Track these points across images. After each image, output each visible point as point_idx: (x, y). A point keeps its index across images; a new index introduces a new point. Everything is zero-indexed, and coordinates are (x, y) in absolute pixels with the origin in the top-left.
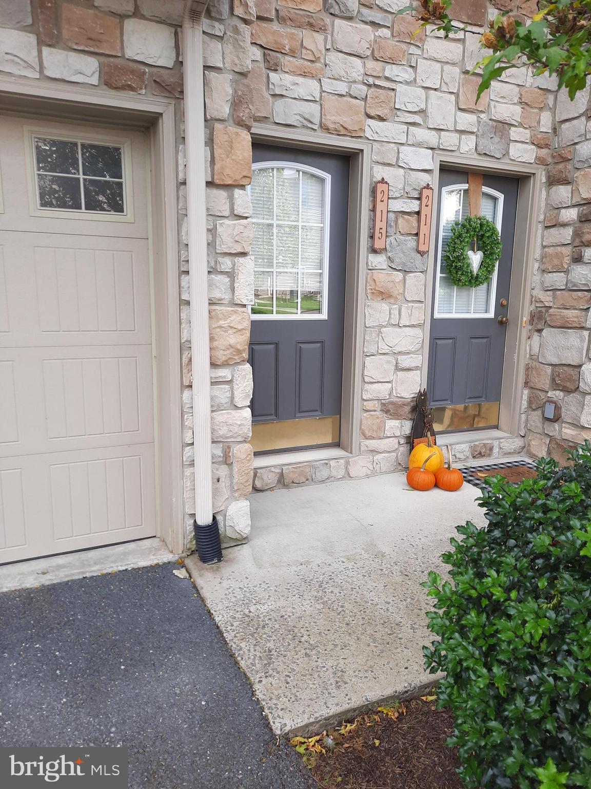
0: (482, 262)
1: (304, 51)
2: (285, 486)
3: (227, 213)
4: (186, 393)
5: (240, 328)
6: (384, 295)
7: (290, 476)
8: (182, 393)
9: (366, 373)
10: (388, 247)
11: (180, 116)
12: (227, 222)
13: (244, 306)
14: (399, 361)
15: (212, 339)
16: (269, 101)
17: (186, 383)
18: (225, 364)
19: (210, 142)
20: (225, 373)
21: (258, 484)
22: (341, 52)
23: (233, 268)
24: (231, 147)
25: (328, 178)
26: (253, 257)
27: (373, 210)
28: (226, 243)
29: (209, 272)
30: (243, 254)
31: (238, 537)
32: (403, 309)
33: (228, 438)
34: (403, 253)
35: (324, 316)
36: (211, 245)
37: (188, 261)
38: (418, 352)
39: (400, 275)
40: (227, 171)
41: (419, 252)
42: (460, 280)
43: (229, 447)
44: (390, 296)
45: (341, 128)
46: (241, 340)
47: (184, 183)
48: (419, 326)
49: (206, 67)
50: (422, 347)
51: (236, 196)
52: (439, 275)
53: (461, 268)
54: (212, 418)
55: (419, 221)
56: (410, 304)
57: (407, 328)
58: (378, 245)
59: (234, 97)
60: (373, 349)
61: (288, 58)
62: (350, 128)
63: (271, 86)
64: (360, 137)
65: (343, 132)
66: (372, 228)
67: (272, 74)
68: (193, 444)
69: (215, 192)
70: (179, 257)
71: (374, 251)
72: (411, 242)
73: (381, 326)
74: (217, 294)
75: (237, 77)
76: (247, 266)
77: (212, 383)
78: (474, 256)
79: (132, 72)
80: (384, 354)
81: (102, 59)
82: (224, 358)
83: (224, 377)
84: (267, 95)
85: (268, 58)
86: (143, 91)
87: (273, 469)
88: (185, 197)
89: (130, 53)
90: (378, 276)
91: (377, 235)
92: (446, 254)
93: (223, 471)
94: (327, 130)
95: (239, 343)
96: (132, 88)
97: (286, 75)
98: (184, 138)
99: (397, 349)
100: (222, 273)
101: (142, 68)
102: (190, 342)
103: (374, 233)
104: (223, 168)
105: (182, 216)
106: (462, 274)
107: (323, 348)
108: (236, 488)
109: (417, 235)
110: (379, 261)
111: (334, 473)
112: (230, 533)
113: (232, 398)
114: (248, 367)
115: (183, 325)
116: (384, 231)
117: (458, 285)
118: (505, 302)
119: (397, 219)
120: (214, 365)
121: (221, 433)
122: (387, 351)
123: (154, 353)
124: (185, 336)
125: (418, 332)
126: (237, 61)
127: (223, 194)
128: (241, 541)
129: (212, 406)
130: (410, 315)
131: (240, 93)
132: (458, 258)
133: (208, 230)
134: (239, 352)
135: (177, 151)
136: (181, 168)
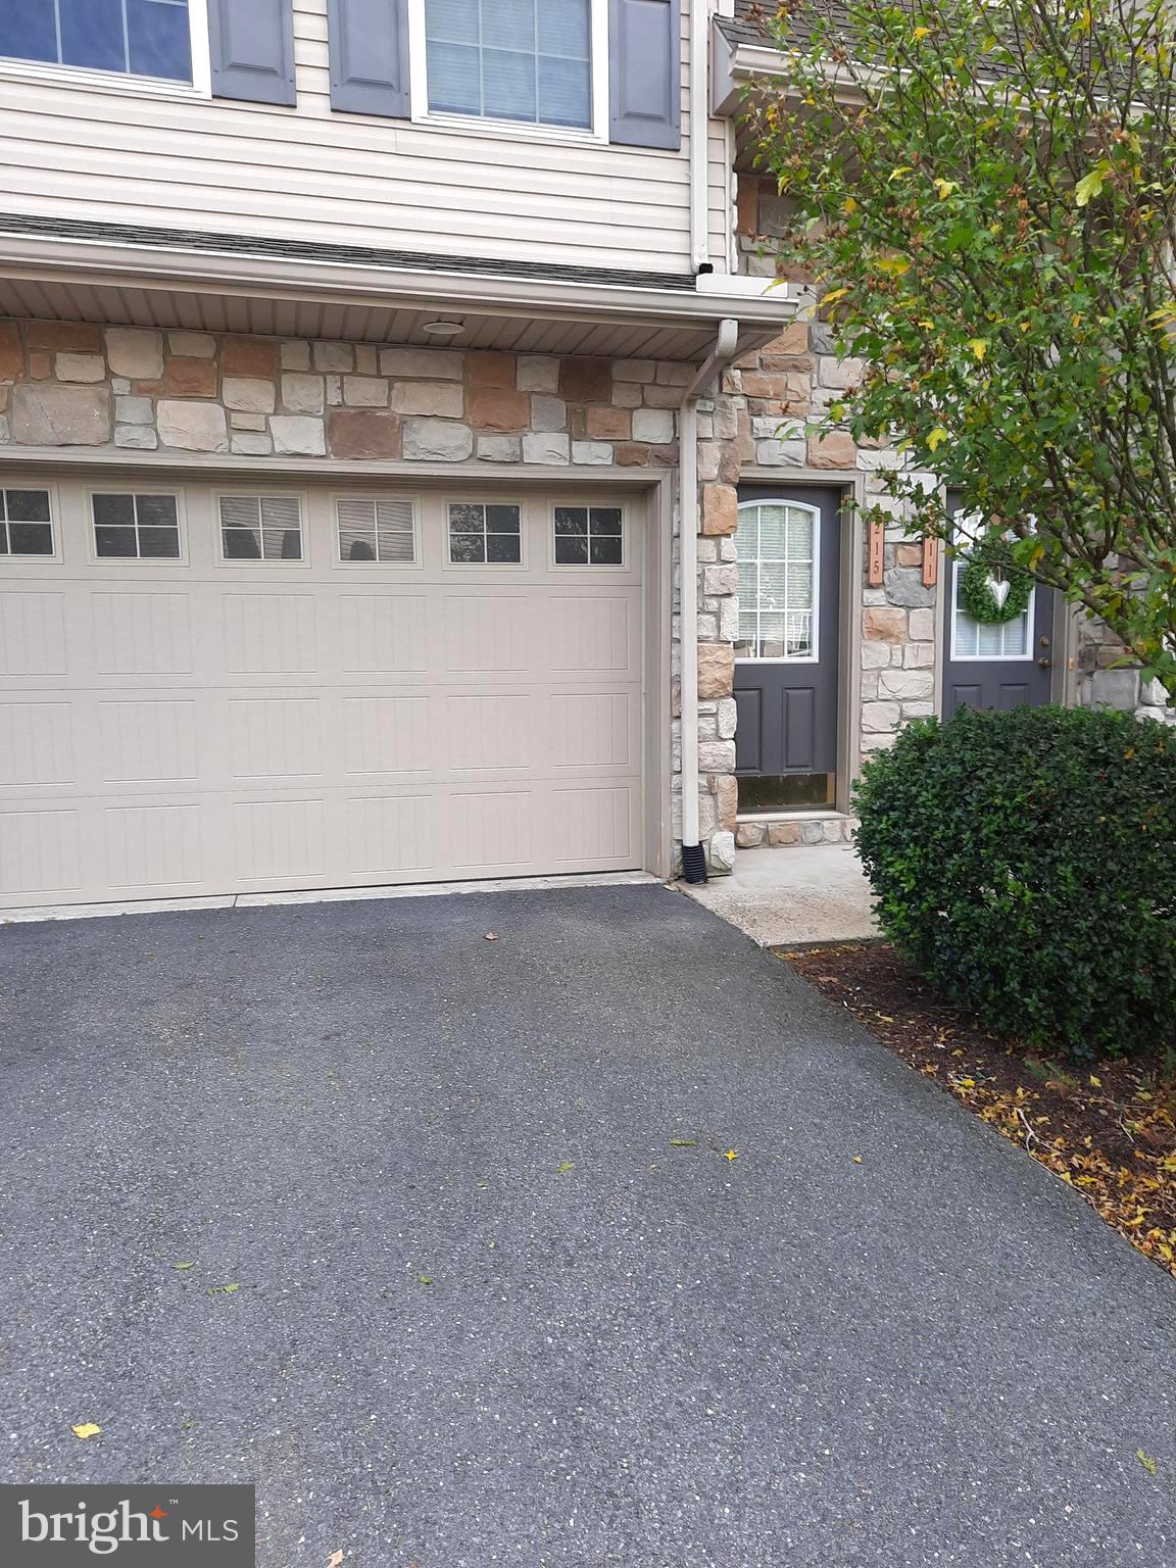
0: (1009, 593)
1: (788, 392)
2: (771, 845)
3: (714, 560)
4: (675, 725)
5: (725, 662)
6: (883, 634)
7: (777, 833)
8: (671, 723)
9: (863, 721)
10: (886, 581)
11: (676, 481)
12: (714, 567)
13: (729, 642)
14: (904, 708)
15: (699, 672)
16: (752, 446)
17: (676, 714)
18: (711, 698)
19: (701, 500)
20: (710, 706)
21: (741, 839)
22: (828, 388)
23: (719, 608)
24: (719, 502)
25: (817, 511)
26: (737, 598)
27: (868, 543)
28: (713, 585)
29: (698, 612)
30: (729, 595)
31: (723, 867)
32: (907, 649)
33: (712, 768)
34: (906, 587)
35: (815, 659)
36: (700, 588)
37: (679, 604)
38: (928, 699)
39: (903, 611)
40: (715, 524)
41: (924, 585)
42: (981, 616)
43: (714, 778)
44: (890, 635)
45: (830, 463)
46: (725, 675)
47: (678, 536)
48: (928, 668)
49: (699, 439)
50: (933, 693)
51: (723, 544)
52: (954, 610)
53: (981, 602)
54: (699, 748)
55: (923, 551)
56: (916, 644)
57: (914, 671)
58: (874, 579)
59: (721, 460)
60: (872, 695)
61: (772, 402)
62: (838, 461)
63: (755, 431)
64: (851, 469)
65: (831, 465)
66: (866, 561)
67: (756, 420)
68: (680, 772)
69: (704, 541)
70: (672, 599)
71: (870, 586)
72: (914, 575)
73: (881, 669)
74: (704, 632)
75: (725, 442)
76: (732, 607)
77: (700, 716)
78: (998, 587)
79: (639, 451)
80: (886, 700)
81: (615, 443)
82: (710, 692)
83: (709, 710)
84: (750, 439)
85: (752, 405)
86: (646, 465)
87: (757, 825)
88: (679, 548)
89: (636, 437)
90: (875, 613)
91: (872, 568)
92: (962, 585)
93: (708, 801)
94: (814, 466)
95: (724, 676)
96: (637, 464)
97: (771, 419)
98: (678, 499)
99: (902, 695)
100: (709, 613)
101: (645, 446)
102: (679, 676)
103: (869, 567)
104: (711, 521)
105: (676, 563)
106: (983, 609)
107: (813, 696)
108: (720, 818)
109: (921, 566)
110: (877, 597)
111: (828, 835)
112: (714, 862)
113: (717, 729)
114: (732, 702)
115: (673, 661)
116: (880, 565)
117: (981, 622)
118: (1046, 641)
119: (895, 552)
120: (701, 699)
121: (706, 762)
122: (889, 697)
123: (644, 691)
124: (675, 671)
125: (927, 675)
126: (725, 430)
127: (711, 543)
128: (726, 872)
129: (699, 737)
130: (916, 656)
131: (727, 456)
132: (976, 590)
133: (698, 575)
134: (724, 686)
135: (672, 510)
136: (675, 524)
